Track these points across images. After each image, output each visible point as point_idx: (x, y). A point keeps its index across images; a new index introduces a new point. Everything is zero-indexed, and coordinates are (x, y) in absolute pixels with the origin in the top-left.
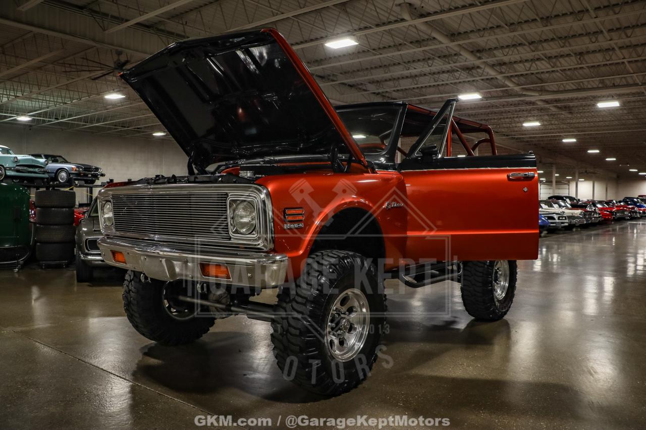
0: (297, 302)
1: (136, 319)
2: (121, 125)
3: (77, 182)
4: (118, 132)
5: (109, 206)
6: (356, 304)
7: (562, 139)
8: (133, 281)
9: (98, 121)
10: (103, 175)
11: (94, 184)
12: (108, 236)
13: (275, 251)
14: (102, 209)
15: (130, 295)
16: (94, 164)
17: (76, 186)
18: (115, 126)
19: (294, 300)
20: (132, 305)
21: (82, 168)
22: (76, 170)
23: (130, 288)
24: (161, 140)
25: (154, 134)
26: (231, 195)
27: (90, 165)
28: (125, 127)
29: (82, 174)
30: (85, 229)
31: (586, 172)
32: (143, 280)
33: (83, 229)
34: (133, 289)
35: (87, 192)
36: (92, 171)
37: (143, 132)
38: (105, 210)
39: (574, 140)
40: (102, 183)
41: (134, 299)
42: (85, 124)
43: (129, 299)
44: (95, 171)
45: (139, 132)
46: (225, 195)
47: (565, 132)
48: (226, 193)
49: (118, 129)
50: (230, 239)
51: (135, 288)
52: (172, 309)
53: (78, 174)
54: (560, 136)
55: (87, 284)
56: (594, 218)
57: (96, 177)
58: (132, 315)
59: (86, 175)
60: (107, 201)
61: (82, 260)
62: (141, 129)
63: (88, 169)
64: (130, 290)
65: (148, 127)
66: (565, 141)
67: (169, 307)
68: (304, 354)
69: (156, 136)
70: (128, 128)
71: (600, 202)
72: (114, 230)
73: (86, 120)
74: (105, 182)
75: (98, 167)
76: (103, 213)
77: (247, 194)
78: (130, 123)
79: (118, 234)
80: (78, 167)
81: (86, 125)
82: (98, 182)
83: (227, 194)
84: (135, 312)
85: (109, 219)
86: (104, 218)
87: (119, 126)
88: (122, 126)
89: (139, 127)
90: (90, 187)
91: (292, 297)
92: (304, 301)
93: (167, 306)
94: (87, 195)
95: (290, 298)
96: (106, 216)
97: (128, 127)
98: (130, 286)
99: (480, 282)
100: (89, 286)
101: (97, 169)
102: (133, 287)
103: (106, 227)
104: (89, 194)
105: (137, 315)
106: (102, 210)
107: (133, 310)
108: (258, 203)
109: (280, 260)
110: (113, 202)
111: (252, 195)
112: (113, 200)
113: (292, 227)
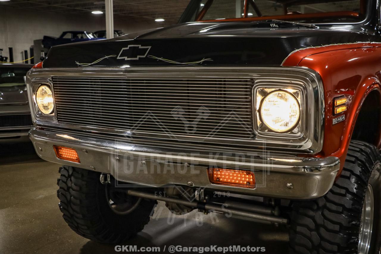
0: (330, 210)
15: (70, 193)
19: (325, 207)
23: (69, 185)
26: (258, 82)
32: (102, 181)
41: (74, 197)
43: (68, 197)
46: (248, 81)
48: (252, 79)
50: (254, 136)
51: (75, 185)
60: (42, 84)
64: (69, 188)
72: (55, 120)
77: (288, 81)
83: (252, 81)
92: (340, 209)
98: (69, 182)
102: (73, 184)
103: (42, 116)
105: (80, 216)
107: (74, 210)
108: (306, 93)
109: (329, 165)
110: (54, 86)
111: (293, 82)
112: (54, 84)
113: (338, 121)
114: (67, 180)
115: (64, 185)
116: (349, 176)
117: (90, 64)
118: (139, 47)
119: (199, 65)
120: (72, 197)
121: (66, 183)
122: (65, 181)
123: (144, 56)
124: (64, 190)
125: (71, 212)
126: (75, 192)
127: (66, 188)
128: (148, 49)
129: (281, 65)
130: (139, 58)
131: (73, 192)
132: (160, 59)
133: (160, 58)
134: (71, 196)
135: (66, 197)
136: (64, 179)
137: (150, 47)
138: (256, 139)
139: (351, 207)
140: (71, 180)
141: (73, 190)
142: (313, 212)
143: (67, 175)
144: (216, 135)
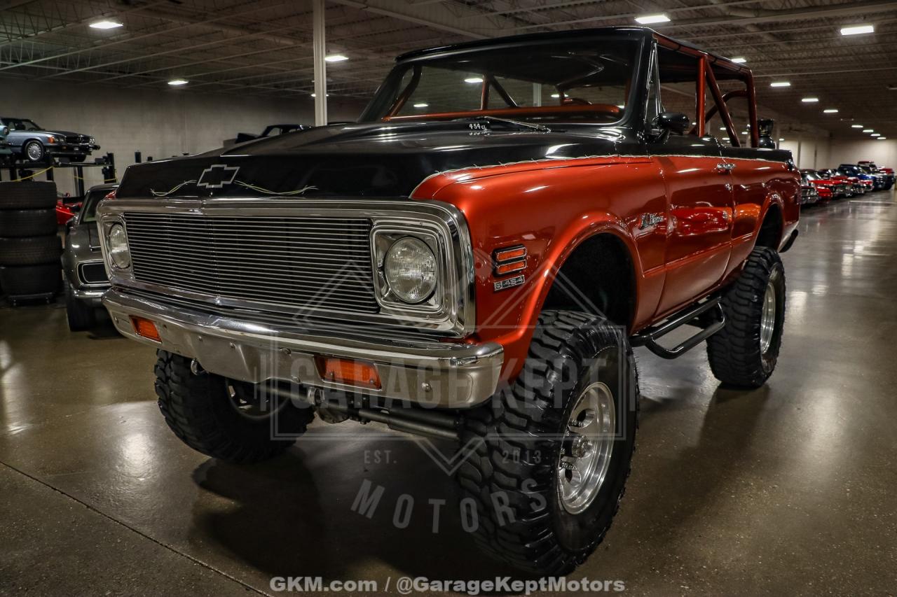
0: (509, 425)
1: (184, 428)
2: (118, 70)
3: (57, 160)
4: (115, 80)
5: (118, 231)
6: (595, 406)
7: (769, 84)
8: (172, 362)
9: (82, 64)
10: (96, 148)
11: (85, 161)
12: (121, 288)
13: (478, 338)
14: (108, 239)
15: (169, 386)
16: (82, 131)
17: (57, 165)
18: (110, 71)
19: (503, 419)
20: (172, 403)
21: (63, 138)
22: (54, 142)
23: (168, 374)
24: (181, 91)
25: (170, 83)
26: (378, 224)
27: (75, 132)
28: (124, 73)
29: (65, 148)
30: (77, 246)
31: (791, 129)
32: (195, 372)
33: (74, 246)
34: (175, 378)
35: (75, 175)
36: (80, 142)
37: (153, 80)
38: (112, 240)
39: (787, 84)
40: (96, 159)
41: (175, 393)
42: (62, 69)
43: (168, 392)
44: (84, 142)
45: (147, 80)
46: (364, 222)
47: (775, 72)
48: (369, 219)
49: (114, 76)
50: (378, 310)
51: (176, 374)
52: (241, 400)
53: (58, 148)
54: (769, 78)
55: (87, 333)
56: (811, 196)
57: (86, 150)
58: (175, 420)
59: (71, 149)
60: (115, 223)
61: (76, 298)
62: (149, 75)
63: (73, 138)
64: (168, 378)
65: (160, 72)
66: (773, 85)
67: (237, 398)
68: (524, 520)
69: (172, 85)
70: (131, 75)
71: (812, 172)
72: (132, 277)
73: (63, 63)
74: (101, 157)
75: (90, 135)
76: (110, 246)
77: (418, 223)
78: (132, 67)
79: (142, 285)
80: (57, 137)
81: (64, 71)
82: (90, 159)
83: (370, 222)
84: (181, 416)
85: (121, 255)
86: (113, 255)
87: (116, 72)
88: (120, 72)
89: (146, 72)
90: (78, 166)
91: (497, 415)
92: (524, 423)
93: (232, 395)
94: (75, 179)
95: (493, 415)
96: (116, 250)
97: (130, 73)
98: (168, 370)
99: (741, 330)
100: (90, 337)
101: (87, 139)
102: (173, 373)
103: (118, 271)
104: (78, 177)
105: (185, 421)
106: (106, 238)
107: (176, 412)
108: (442, 242)
109: (488, 355)
110: (127, 226)
111: (424, 224)
112: (127, 223)
113: (507, 285)
114: (165, 366)
115: (162, 374)
116: (544, 370)
117: (167, 193)
118: (223, 168)
119: (300, 195)
120: (172, 393)
121: (164, 370)
122: (163, 367)
123: (230, 183)
124: (162, 381)
125: (173, 414)
126: (177, 385)
127: (164, 379)
128: (235, 170)
129: (410, 197)
130: (224, 185)
131: (173, 385)
132: (251, 186)
133: (250, 184)
134: (171, 391)
135: (165, 393)
136: (162, 364)
137: (237, 168)
138: (381, 313)
139: (540, 420)
140: (170, 367)
141: (173, 382)
142: (485, 427)
143: (165, 359)
144: (323, 304)
